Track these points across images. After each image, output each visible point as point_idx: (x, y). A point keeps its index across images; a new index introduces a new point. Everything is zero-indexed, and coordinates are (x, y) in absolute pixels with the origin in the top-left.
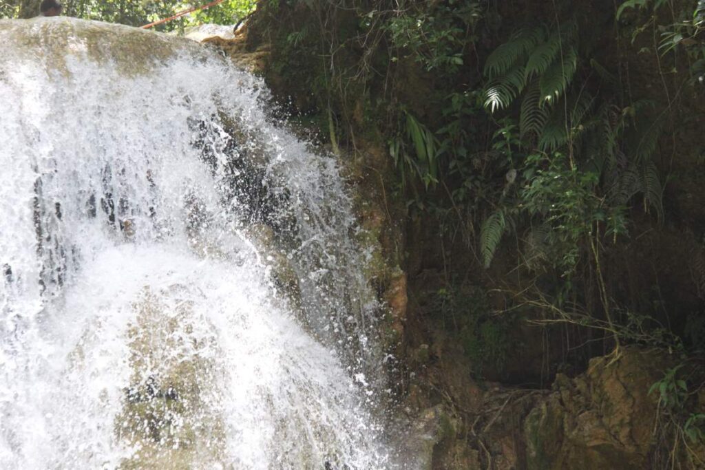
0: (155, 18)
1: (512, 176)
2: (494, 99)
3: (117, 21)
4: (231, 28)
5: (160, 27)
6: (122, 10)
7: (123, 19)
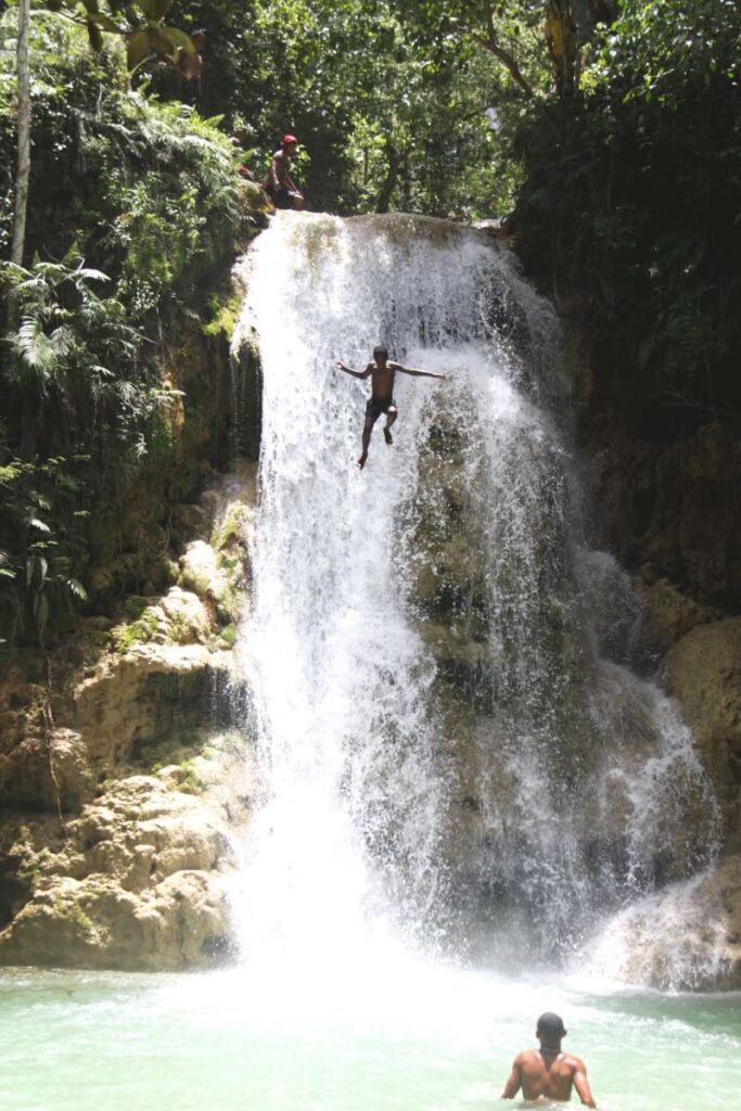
0: (452, 214)
1: (660, 316)
2: (653, 271)
3: (430, 214)
4: (499, 221)
5: (455, 220)
6: (433, 209)
7: (434, 214)
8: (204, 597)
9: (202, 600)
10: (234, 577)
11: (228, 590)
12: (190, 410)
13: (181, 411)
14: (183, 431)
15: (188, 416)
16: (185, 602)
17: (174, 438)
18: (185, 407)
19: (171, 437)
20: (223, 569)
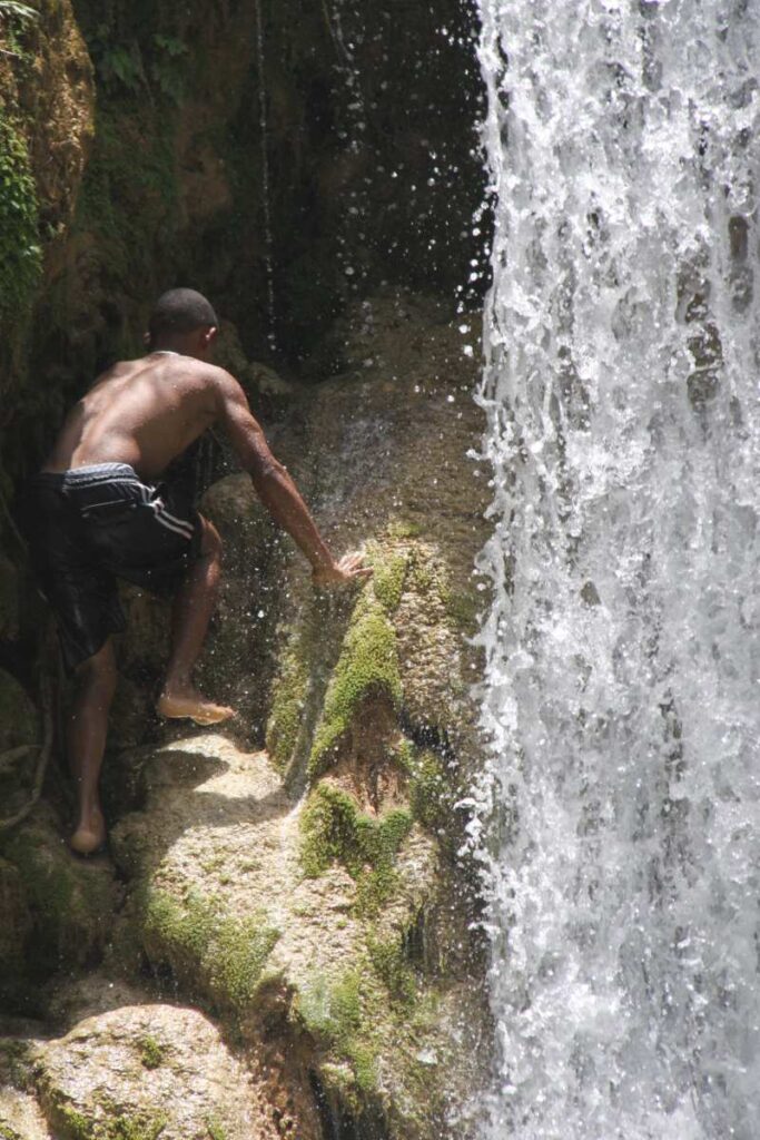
8: (248, 1026)
9: (236, 1043)
10: (397, 913)
11: (369, 981)
12: (123, 65)
13: (74, 71)
14: (93, 174)
15: (110, 96)
16: (152, 1056)
17: (47, 217)
18: (96, 50)
19: (30, 210)
20: (336, 873)
